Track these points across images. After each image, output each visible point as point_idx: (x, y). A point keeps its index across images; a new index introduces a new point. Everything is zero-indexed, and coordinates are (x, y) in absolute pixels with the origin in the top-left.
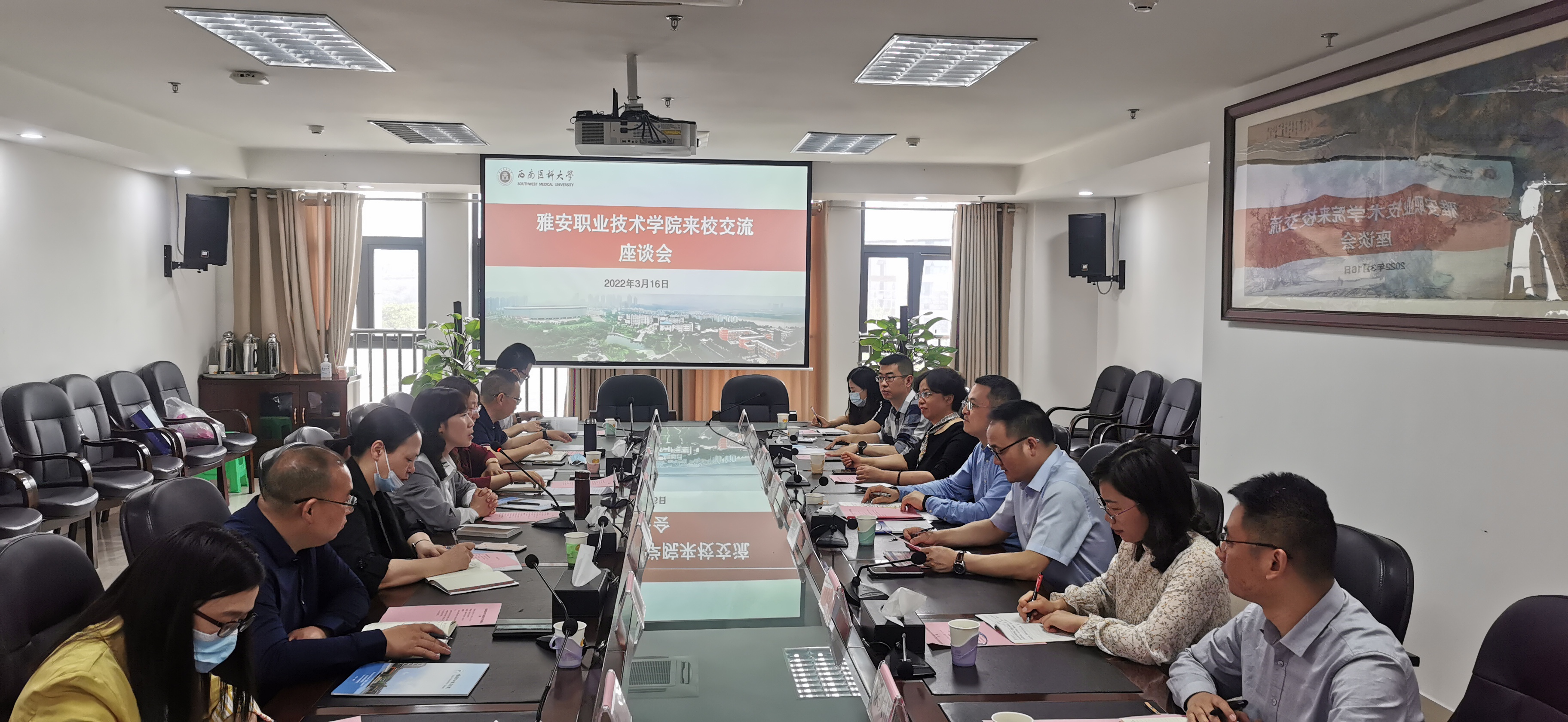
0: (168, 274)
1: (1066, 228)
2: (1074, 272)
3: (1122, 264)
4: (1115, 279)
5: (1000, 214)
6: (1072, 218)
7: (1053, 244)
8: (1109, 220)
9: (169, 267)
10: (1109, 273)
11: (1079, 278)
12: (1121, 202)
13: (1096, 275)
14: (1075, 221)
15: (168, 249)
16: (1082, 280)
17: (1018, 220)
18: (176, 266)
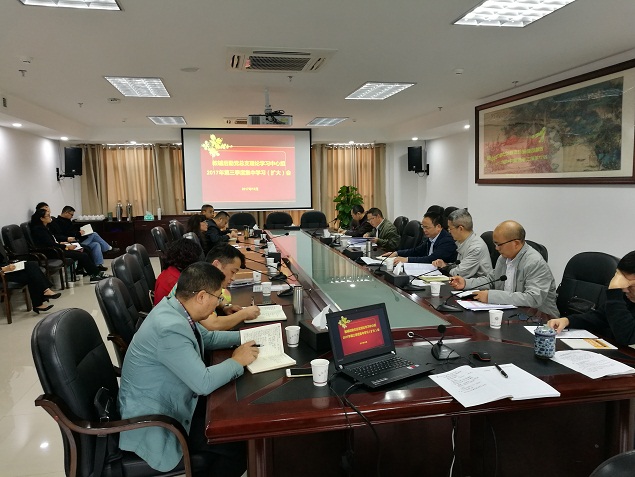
0: (58, 180)
1: (407, 152)
2: (410, 168)
3: (428, 166)
4: (426, 171)
7: (401, 158)
8: (423, 149)
10: (423, 169)
12: (426, 142)
13: (418, 170)
14: (410, 149)
15: (58, 169)
16: (413, 173)
17: (387, 149)
18: (61, 176)
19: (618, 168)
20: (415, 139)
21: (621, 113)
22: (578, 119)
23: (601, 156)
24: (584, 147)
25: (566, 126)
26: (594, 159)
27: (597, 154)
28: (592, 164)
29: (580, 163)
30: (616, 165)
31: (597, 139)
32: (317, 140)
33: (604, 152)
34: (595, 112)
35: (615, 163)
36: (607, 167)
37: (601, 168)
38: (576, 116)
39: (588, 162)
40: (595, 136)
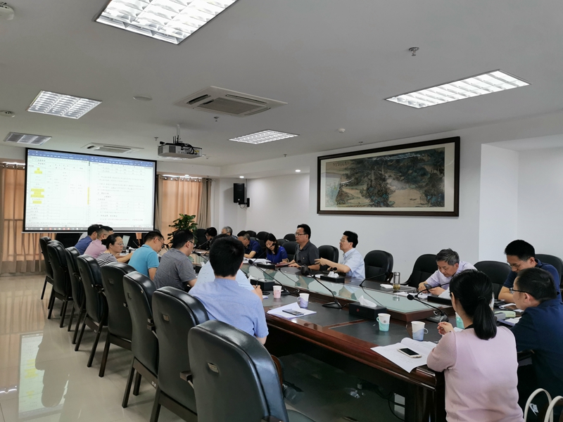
1: (232, 187)
2: (235, 201)
3: (248, 199)
4: (247, 204)
5: (208, 182)
7: (226, 192)
8: (245, 186)
10: (245, 202)
13: (241, 202)
14: (235, 185)
16: (237, 204)
17: (213, 184)
19: (443, 206)
20: (242, 177)
21: (443, 170)
22: (410, 172)
23: (429, 197)
24: (415, 191)
25: (401, 176)
26: (423, 200)
27: (426, 196)
28: (422, 202)
29: (412, 201)
30: (441, 204)
31: (426, 186)
33: (432, 195)
34: (424, 169)
35: (440, 203)
36: (434, 205)
37: (430, 205)
38: (408, 170)
39: (419, 201)
40: (424, 184)
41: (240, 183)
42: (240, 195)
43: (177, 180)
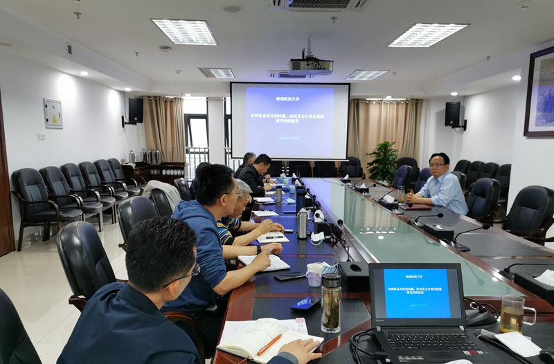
0: (123, 127)
1: (445, 108)
2: (447, 124)
3: (466, 121)
4: (463, 127)
5: (417, 103)
6: (447, 104)
7: (438, 114)
8: (461, 104)
9: (124, 124)
10: (460, 125)
11: (448, 127)
12: (466, 98)
13: (455, 125)
14: (448, 105)
15: (123, 117)
16: (449, 128)
17: (424, 105)
18: (126, 123)
20: (454, 94)
32: (355, 94)
41: (455, 101)
42: (454, 117)
43: (380, 103)
